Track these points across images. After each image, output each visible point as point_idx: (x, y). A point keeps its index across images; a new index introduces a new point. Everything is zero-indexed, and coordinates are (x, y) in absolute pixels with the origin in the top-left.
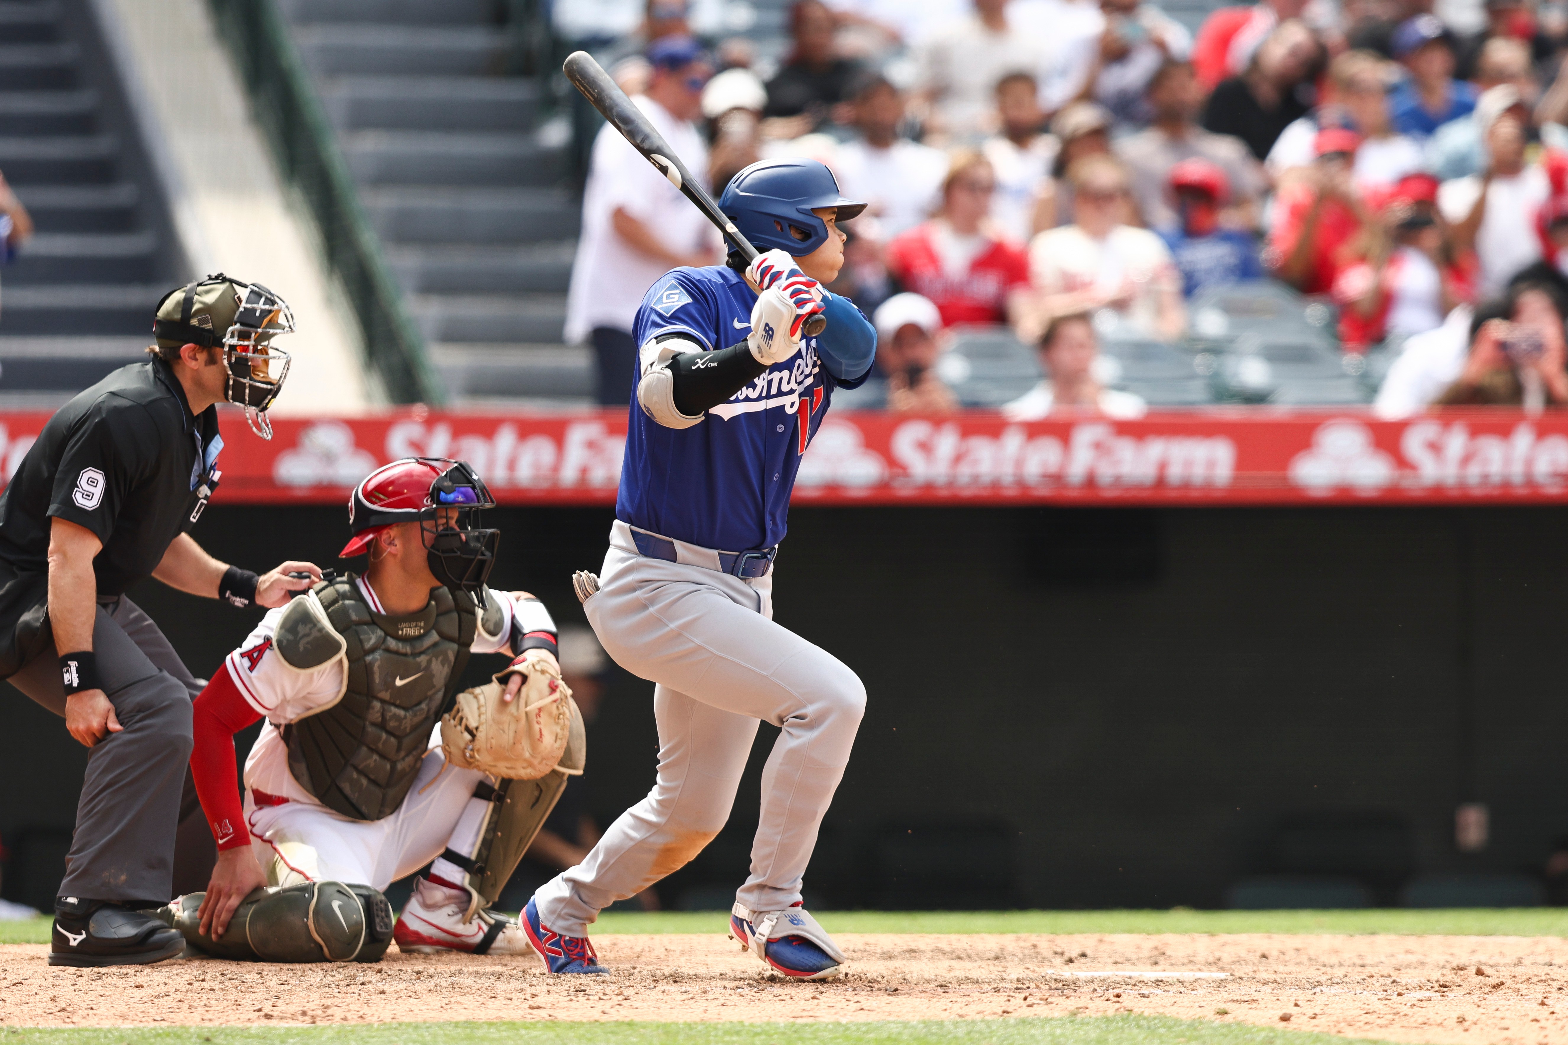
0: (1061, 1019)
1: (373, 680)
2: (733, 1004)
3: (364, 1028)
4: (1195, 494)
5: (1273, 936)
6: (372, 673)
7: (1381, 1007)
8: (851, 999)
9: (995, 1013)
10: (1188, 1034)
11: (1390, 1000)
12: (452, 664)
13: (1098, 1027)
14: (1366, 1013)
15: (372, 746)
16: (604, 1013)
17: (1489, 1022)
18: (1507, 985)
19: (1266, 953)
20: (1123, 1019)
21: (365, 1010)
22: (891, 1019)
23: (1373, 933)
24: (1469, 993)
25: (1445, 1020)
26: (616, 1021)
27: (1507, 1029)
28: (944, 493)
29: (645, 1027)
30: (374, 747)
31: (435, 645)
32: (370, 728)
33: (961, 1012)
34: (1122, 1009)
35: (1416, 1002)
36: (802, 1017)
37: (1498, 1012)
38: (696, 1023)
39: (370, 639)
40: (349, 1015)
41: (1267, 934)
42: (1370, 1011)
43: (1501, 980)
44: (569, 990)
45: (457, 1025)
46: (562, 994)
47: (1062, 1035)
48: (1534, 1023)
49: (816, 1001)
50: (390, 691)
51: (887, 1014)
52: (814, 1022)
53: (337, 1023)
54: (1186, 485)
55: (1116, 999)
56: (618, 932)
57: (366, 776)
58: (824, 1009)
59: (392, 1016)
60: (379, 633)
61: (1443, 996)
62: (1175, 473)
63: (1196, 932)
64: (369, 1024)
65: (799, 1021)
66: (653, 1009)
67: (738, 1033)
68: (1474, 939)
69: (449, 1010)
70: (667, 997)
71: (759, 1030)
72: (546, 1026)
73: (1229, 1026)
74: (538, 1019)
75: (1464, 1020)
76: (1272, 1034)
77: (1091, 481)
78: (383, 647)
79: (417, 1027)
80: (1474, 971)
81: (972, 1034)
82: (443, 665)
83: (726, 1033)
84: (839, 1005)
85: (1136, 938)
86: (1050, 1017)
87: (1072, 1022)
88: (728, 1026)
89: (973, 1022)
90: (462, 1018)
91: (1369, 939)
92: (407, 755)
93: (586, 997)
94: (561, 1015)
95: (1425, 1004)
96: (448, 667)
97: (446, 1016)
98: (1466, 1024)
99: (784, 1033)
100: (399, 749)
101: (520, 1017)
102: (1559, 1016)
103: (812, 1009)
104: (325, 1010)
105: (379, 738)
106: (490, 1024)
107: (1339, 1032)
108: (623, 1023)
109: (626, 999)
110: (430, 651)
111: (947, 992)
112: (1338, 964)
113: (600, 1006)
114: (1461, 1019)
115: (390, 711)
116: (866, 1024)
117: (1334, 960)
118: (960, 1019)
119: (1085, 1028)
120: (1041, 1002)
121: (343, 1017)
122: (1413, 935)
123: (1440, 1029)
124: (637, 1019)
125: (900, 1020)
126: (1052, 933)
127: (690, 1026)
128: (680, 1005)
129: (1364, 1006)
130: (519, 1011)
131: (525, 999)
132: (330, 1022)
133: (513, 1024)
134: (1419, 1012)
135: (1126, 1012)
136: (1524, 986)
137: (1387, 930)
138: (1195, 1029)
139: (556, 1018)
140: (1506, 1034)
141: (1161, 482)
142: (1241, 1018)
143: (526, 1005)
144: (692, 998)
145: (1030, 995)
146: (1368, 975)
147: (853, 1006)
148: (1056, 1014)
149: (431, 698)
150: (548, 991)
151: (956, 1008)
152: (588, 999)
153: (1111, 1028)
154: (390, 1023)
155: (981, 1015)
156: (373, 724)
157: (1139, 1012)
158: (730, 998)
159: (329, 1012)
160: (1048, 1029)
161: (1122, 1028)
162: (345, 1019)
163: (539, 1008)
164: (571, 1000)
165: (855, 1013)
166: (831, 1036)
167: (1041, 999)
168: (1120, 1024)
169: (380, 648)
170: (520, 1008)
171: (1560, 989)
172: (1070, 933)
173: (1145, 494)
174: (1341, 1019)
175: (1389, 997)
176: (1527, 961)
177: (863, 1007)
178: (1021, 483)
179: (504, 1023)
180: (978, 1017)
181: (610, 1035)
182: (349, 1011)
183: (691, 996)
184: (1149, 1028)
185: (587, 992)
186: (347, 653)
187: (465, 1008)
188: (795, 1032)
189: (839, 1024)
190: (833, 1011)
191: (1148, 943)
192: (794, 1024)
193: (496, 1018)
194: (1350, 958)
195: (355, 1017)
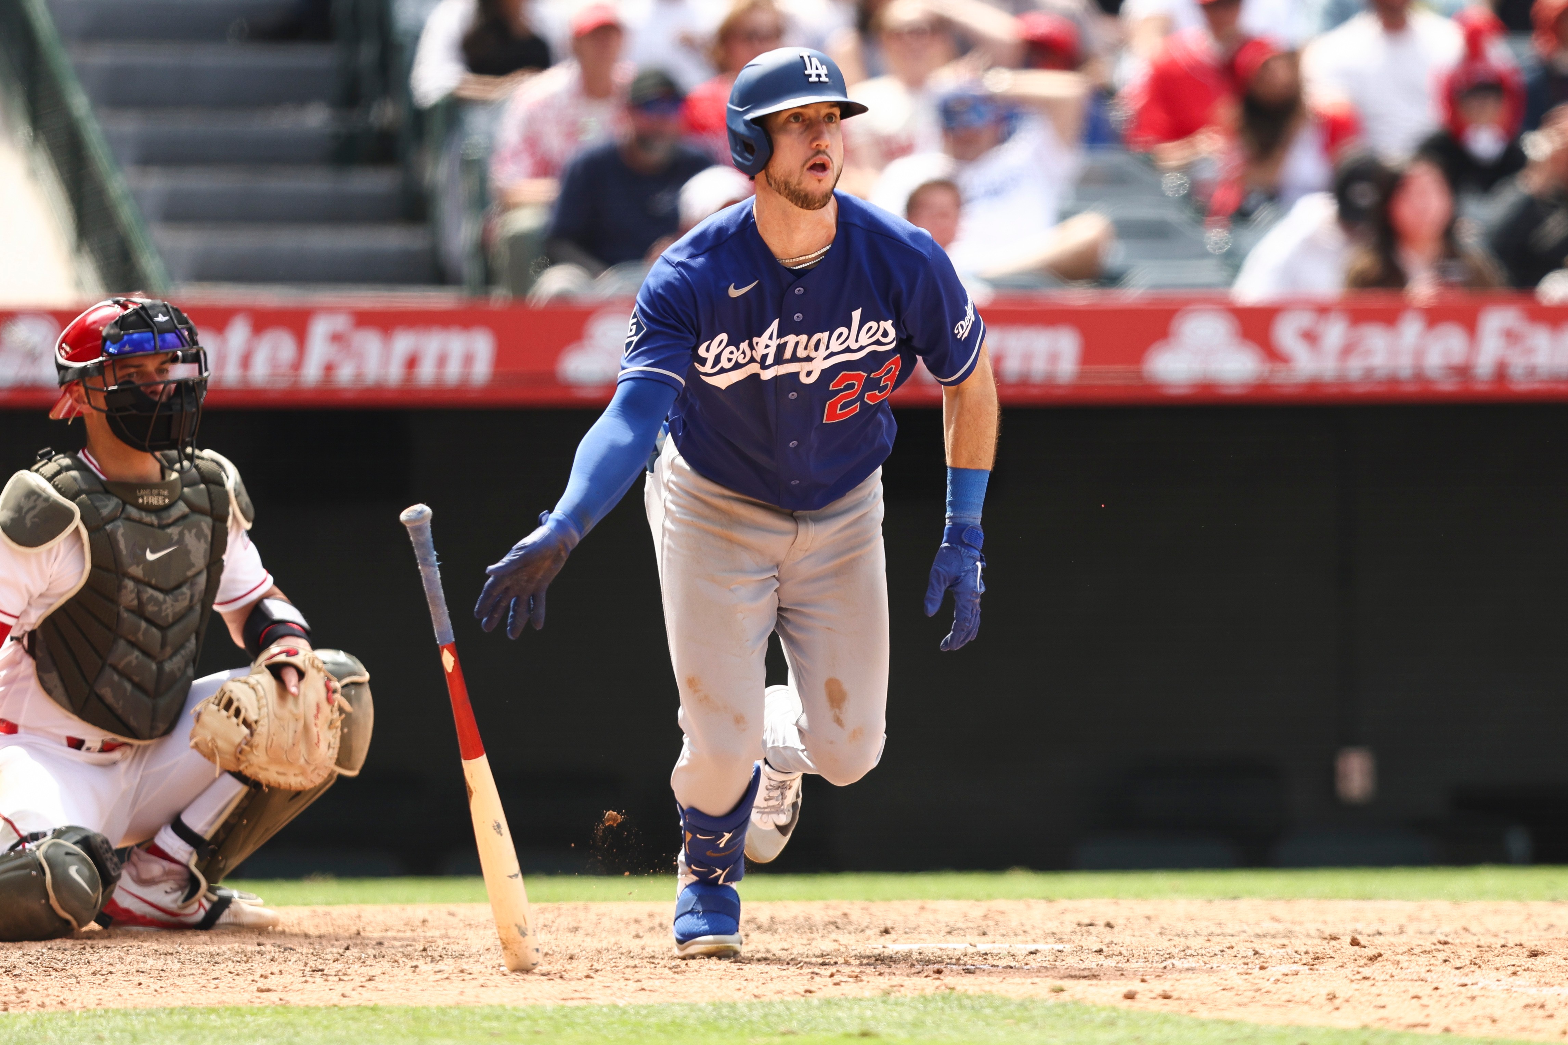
0: (873, 1000)
1: (119, 551)
2: (494, 984)
3: (64, 1016)
5: (1120, 901)
6: (117, 542)
7: (1240, 982)
8: (631, 977)
9: (796, 993)
10: (1017, 1014)
11: (1250, 974)
12: (209, 538)
13: (915, 1008)
14: (1224, 990)
15: (130, 639)
16: (343, 996)
17: (1363, 999)
18: (1385, 957)
19: (1112, 922)
20: (944, 998)
21: (66, 995)
22: (675, 1000)
23: (1235, 898)
24: (1342, 966)
25: (1313, 997)
26: (359, 1006)
27: (1384, 1007)
29: (390, 1012)
30: (133, 639)
31: (184, 517)
32: (125, 615)
33: (756, 992)
34: (943, 987)
35: (1280, 977)
36: (573, 999)
37: (1374, 988)
38: (450, 1007)
39: (105, 507)
40: (47, 1001)
41: (1114, 901)
42: (1228, 987)
43: (1378, 951)
44: (304, 970)
45: (172, 1012)
46: (296, 974)
47: (874, 1017)
48: (1415, 1000)
49: (590, 980)
50: (141, 565)
51: (671, 994)
52: (585, 1004)
53: (32, 1011)
55: (937, 976)
56: (363, 902)
57: (129, 679)
58: (599, 989)
59: (97, 1002)
60: (116, 501)
61: (1311, 969)
63: (1033, 898)
64: (70, 1011)
65: (570, 1004)
66: (401, 991)
67: (498, 1018)
68: (1351, 904)
69: (164, 994)
70: (418, 977)
71: (521, 1014)
72: (276, 1012)
73: (1064, 1005)
74: (267, 1003)
75: (1335, 997)
76: (1114, 1014)
79: (126, 1015)
80: (1349, 940)
81: (770, 1018)
82: (199, 540)
83: (486, 1018)
84: (616, 985)
85: (964, 905)
86: (859, 997)
87: (884, 1002)
88: (487, 1010)
89: (771, 1003)
90: (178, 1003)
91: (1230, 904)
92: (175, 654)
93: (325, 977)
94: (294, 998)
95: (1290, 979)
96: (205, 544)
97: (161, 1001)
98: (1337, 1002)
99: (551, 1018)
100: (164, 644)
101: (246, 1001)
102: (1444, 992)
103: (585, 990)
104: (20, 995)
105: (138, 628)
106: (213, 1010)
107: (1192, 1011)
108: (366, 1007)
109: (370, 980)
110: (180, 523)
111: (742, 969)
112: (1193, 932)
113: (340, 988)
114: (1330, 997)
115: (147, 592)
116: (645, 1007)
117: (1190, 928)
118: (755, 1000)
119: (899, 1008)
120: (851, 980)
121: (40, 1003)
122: (1280, 899)
123: (1306, 1008)
124: (381, 1003)
125: (685, 1001)
126: (867, 900)
127: (443, 1011)
128: (433, 987)
129: (1221, 981)
130: (246, 995)
131: (253, 981)
132: (24, 1009)
133: (238, 1009)
134: (1284, 988)
135: (948, 991)
136: (1406, 957)
137: (1251, 894)
138: (1026, 1009)
139: (288, 1002)
140: (1382, 1013)
142: (1078, 996)
143: (254, 988)
144: (447, 978)
145: (838, 971)
146: (1228, 945)
147: (632, 986)
148: (867, 994)
149: (193, 581)
150: (280, 971)
151: (751, 987)
152: (326, 980)
153: (929, 1009)
154: (95, 1010)
155: (780, 995)
156: (129, 609)
157: (963, 990)
158: (491, 978)
159: (24, 997)
160: (856, 1010)
161: (942, 1009)
162: (43, 1005)
163: (269, 990)
164: (306, 982)
165: (635, 994)
166: (605, 1021)
167: (850, 977)
168: (940, 1004)
170: (247, 991)
171: (1445, 961)
172: (888, 900)
174: (1194, 997)
175: (1249, 971)
176: (1411, 929)
177: (644, 987)
179: (227, 1009)
180: (776, 998)
181: (350, 1022)
182: (48, 995)
183: (446, 975)
184: (973, 1008)
185: (325, 972)
187: (183, 992)
188: (565, 1016)
189: (616, 1006)
190: (609, 991)
191: (976, 911)
192: (563, 1007)
193: (219, 1003)
194: (1207, 927)
195: (54, 1003)
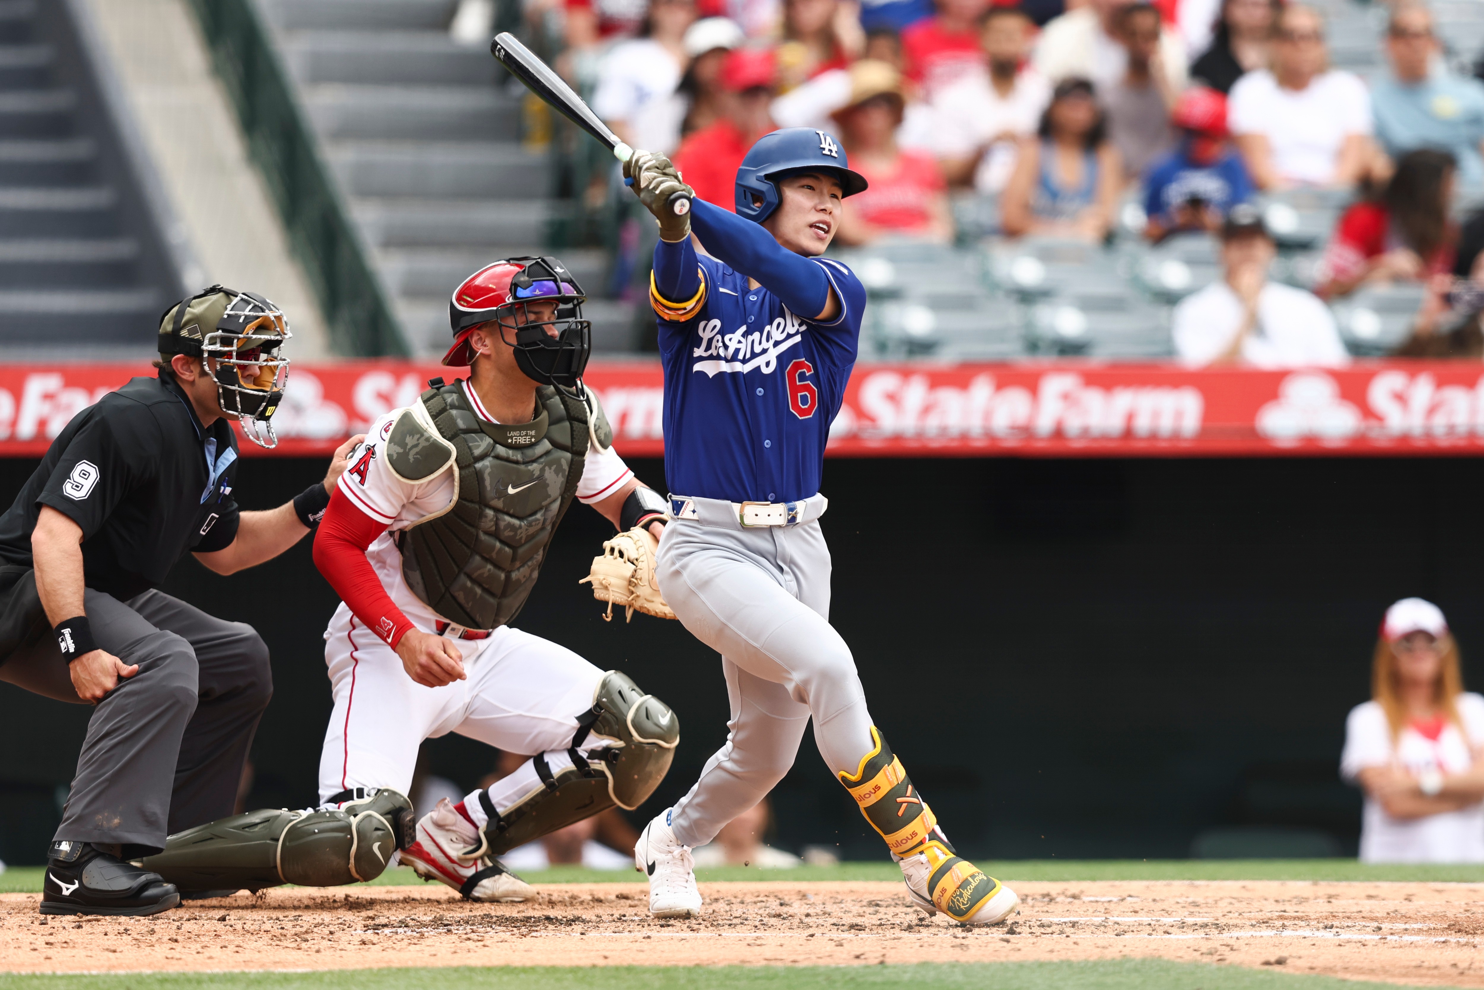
4: (1163, 445)
6: (483, 480)
15: (485, 555)
28: (913, 445)
30: (487, 556)
32: (483, 537)
39: (478, 446)
50: (503, 498)
54: (1154, 436)
57: (480, 585)
60: (488, 440)
62: (1143, 424)
77: (1059, 433)
78: (493, 454)
82: (557, 474)
92: (522, 566)
96: (562, 476)
100: (514, 559)
105: (493, 547)
110: (542, 460)
115: (504, 520)
141: (1128, 433)
149: (547, 508)
156: (487, 533)
169: (489, 456)
173: (1112, 445)
178: (989, 435)
186: (456, 460)
